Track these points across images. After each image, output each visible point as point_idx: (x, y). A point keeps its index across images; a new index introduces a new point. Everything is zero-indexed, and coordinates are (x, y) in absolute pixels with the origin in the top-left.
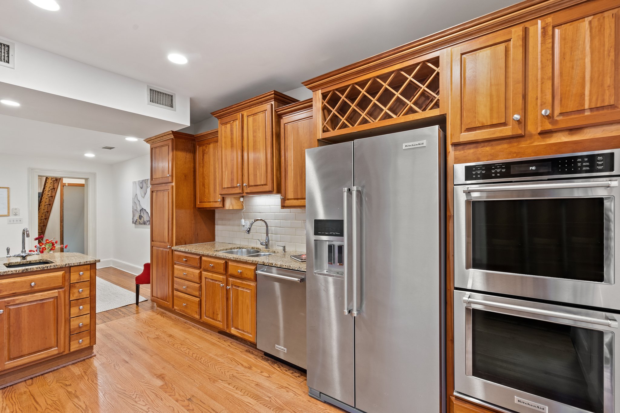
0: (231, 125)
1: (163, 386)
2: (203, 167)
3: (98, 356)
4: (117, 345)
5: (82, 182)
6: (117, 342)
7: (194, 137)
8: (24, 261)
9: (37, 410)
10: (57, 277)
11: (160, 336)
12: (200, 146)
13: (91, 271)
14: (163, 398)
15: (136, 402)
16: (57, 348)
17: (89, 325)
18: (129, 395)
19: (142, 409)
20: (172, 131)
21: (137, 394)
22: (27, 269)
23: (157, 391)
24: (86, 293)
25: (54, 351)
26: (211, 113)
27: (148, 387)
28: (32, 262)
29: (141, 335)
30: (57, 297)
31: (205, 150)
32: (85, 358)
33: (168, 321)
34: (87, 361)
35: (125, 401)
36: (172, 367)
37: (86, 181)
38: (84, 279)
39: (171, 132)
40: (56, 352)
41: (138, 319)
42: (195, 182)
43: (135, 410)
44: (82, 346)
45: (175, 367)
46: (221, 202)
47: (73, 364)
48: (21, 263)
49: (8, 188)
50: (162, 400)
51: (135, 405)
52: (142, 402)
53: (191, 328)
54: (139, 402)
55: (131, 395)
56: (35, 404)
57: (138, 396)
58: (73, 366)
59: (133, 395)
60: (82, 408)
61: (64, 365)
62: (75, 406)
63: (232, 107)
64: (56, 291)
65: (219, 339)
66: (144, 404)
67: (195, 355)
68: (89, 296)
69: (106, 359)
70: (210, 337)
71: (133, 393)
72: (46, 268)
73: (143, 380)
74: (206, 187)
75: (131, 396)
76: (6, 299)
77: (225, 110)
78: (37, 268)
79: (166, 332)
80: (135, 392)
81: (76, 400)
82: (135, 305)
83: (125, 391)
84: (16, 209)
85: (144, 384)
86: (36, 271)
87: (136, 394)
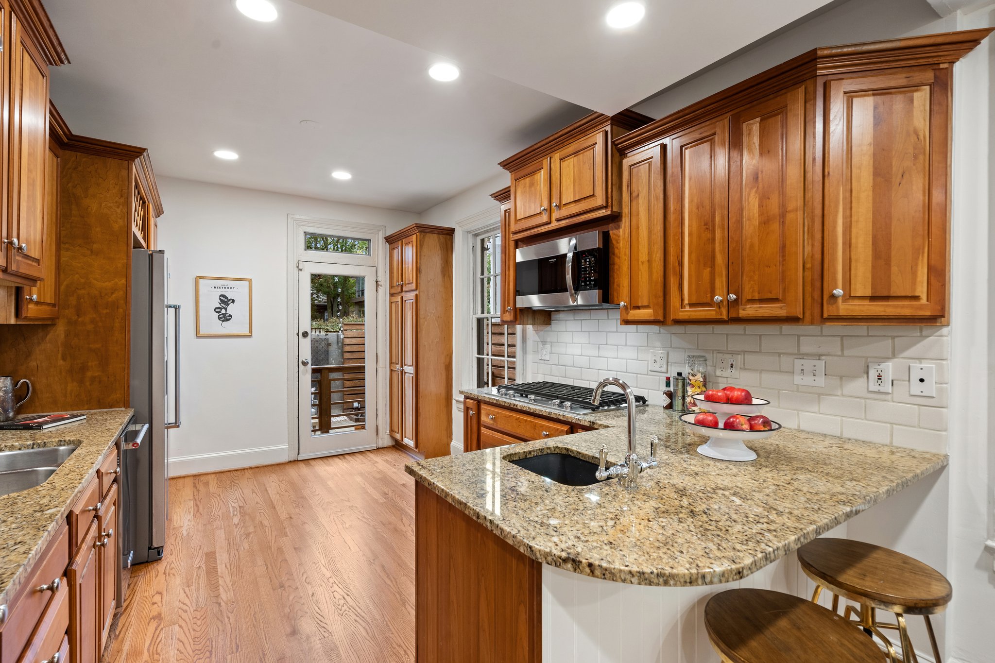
1: (301, 617)
14: (310, 597)
15: (344, 598)
19: (339, 588)
23: (313, 610)
27: (322, 619)
35: (358, 604)
43: (347, 588)
45: (261, 655)
54: (341, 597)
57: (340, 607)
66: (335, 593)
71: (345, 613)
73: (326, 635)
80: (342, 616)
83: (355, 621)
85: (325, 626)
87: (342, 611)
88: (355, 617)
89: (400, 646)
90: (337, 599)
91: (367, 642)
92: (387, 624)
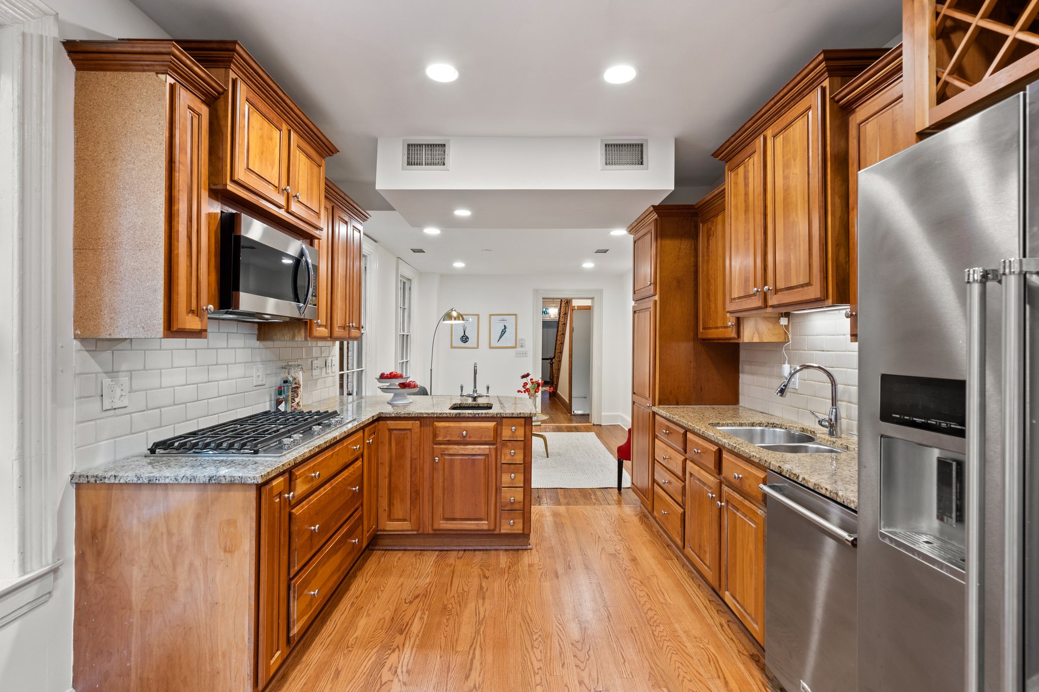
0: (745, 167)
1: (577, 642)
2: (708, 261)
3: (534, 551)
4: (561, 545)
5: (587, 303)
6: (564, 541)
7: (694, 209)
8: (474, 403)
9: (446, 594)
10: (487, 428)
11: (619, 554)
12: (704, 222)
13: (526, 427)
14: (566, 664)
15: (532, 647)
16: (487, 522)
17: (522, 503)
18: (532, 630)
19: (532, 664)
20: (653, 206)
21: (540, 635)
22: (459, 413)
23: (565, 645)
24: (519, 458)
25: (484, 525)
26: (712, 155)
27: (559, 632)
28: (480, 405)
29: (597, 541)
30: (488, 454)
31: (711, 229)
32: (520, 547)
33: (644, 533)
34: (520, 552)
35: (522, 636)
36: (607, 616)
37: (592, 302)
38: (517, 437)
39: (652, 209)
40: (486, 527)
41: (607, 514)
42: (696, 292)
43: (524, 660)
44: (514, 530)
45: (610, 618)
46: (734, 327)
47: (506, 550)
48: (471, 406)
49: (515, 315)
50: (562, 667)
51: (528, 652)
52: (539, 651)
53: (672, 559)
54: (535, 649)
55: (534, 631)
56: (449, 585)
57: (540, 639)
58: (505, 553)
59: (536, 633)
60: (479, 618)
61: (497, 547)
62: (476, 609)
63: (744, 129)
64: (487, 447)
65: (709, 603)
66: (539, 658)
67: (651, 613)
68: (522, 462)
69: (538, 560)
70: (694, 589)
71: (537, 631)
72: (477, 416)
73: (559, 616)
74: (712, 298)
75: (533, 633)
76: (442, 446)
77: (733, 139)
78: (469, 414)
79: (631, 550)
80: (541, 629)
81: (480, 602)
82: (617, 491)
83: (531, 621)
84: (522, 340)
85: (558, 624)
86: (468, 417)
87: (539, 633)
88: (530, 624)
89: (509, 590)
90: (540, 649)
91: (530, 601)
92: (508, 609)
